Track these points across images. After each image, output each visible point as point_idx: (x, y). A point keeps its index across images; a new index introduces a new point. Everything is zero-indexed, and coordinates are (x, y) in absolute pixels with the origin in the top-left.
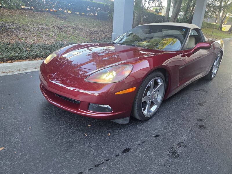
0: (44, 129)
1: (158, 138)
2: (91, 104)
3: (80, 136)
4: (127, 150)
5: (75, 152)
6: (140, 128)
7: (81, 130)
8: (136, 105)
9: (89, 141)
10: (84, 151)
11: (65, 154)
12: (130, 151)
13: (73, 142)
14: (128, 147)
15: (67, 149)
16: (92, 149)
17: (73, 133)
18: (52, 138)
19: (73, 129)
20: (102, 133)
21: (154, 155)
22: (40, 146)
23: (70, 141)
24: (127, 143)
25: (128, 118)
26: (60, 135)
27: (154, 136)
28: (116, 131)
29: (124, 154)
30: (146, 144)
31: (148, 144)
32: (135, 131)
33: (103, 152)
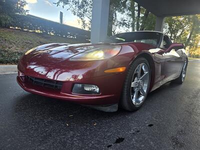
0: (14, 119)
1: (152, 127)
2: (76, 85)
3: (60, 126)
4: (120, 140)
5: (53, 143)
6: (130, 117)
7: (62, 120)
8: (126, 89)
9: (71, 131)
10: (65, 142)
11: (40, 145)
12: (124, 141)
13: (51, 132)
14: (121, 136)
15: (43, 140)
16: (75, 139)
17: (51, 123)
18: (24, 128)
19: (52, 119)
20: (87, 123)
21: (155, 145)
22: (6, 136)
23: (48, 130)
24: (119, 133)
25: (117, 105)
26: (34, 125)
27: (147, 125)
28: (103, 121)
29: (118, 144)
30: (141, 134)
31: (143, 134)
32: (124, 120)
33: (91, 142)
